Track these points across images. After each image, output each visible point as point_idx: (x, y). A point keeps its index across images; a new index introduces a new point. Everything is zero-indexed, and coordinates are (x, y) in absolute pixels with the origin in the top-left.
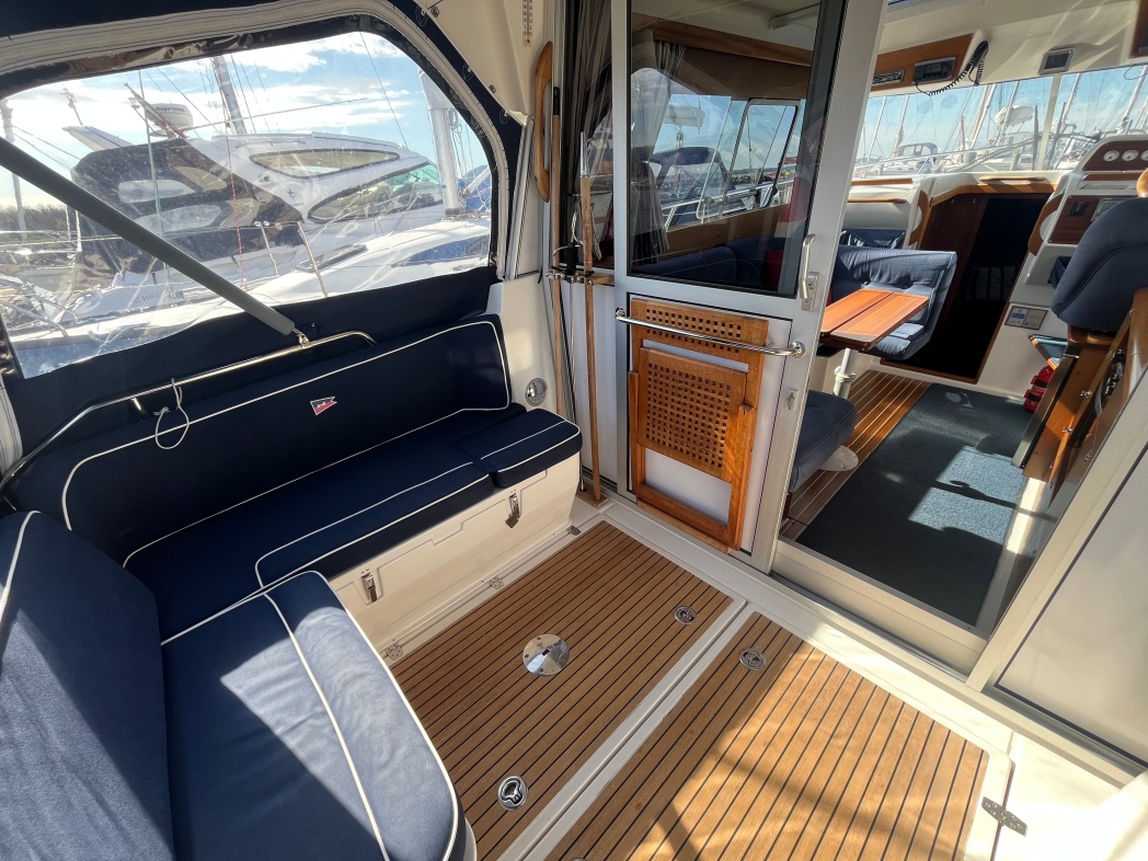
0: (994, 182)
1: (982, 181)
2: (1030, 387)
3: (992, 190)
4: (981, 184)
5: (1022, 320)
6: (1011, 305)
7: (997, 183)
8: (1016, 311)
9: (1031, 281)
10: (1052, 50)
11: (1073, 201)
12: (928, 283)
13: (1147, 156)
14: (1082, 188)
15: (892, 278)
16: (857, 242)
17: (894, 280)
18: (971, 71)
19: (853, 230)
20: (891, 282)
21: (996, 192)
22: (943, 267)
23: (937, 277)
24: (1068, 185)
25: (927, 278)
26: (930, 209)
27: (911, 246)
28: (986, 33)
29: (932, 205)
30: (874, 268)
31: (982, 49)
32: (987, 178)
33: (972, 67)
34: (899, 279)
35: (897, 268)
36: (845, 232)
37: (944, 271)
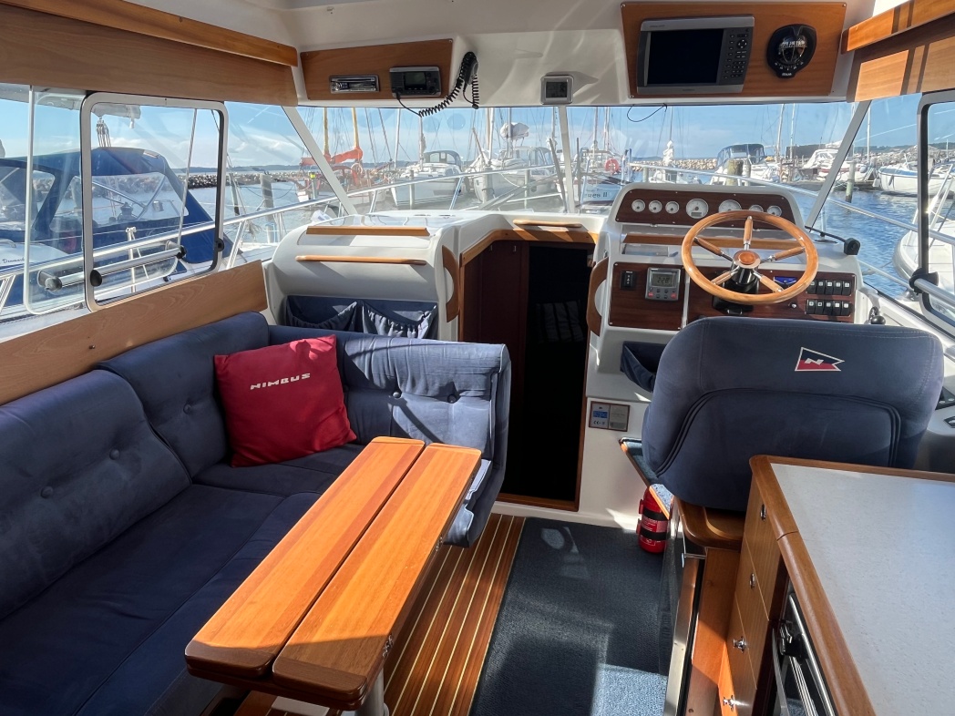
0: (530, 227)
1: (517, 224)
2: (640, 517)
3: (528, 237)
4: (517, 229)
5: (606, 420)
6: (589, 400)
7: (534, 228)
8: (596, 408)
9: (602, 369)
10: (547, 75)
11: (620, 268)
12: (481, 394)
13: (672, 208)
14: (624, 253)
15: (430, 387)
16: (374, 320)
17: (434, 389)
18: (465, 88)
19: (364, 301)
20: (430, 393)
21: (536, 239)
22: (494, 370)
23: (490, 384)
24: (609, 247)
25: (477, 386)
26: (463, 269)
27: (450, 322)
28: (469, 41)
29: (464, 264)
30: (401, 373)
31: (469, 61)
32: (521, 222)
33: (463, 84)
34: (441, 389)
35: (433, 372)
36: (355, 304)
37: (496, 375)
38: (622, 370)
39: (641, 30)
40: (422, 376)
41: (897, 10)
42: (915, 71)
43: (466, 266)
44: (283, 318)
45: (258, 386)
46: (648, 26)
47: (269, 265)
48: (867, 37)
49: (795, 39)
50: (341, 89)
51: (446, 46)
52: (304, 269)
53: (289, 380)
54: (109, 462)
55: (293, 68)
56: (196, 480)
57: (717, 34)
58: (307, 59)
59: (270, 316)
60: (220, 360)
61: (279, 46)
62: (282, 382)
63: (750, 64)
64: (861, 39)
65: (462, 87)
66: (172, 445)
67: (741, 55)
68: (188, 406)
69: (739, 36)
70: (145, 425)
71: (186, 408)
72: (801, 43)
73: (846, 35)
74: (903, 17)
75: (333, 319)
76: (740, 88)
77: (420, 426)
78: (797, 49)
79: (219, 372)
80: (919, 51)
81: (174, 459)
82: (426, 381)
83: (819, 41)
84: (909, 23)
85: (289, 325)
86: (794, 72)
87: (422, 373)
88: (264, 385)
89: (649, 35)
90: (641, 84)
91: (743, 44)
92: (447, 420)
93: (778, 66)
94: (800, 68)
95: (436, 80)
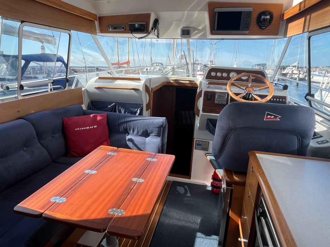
0: (176, 81)
1: (172, 80)
2: (212, 181)
3: (176, 84)
4: (172, 81)
5: (201, 147)
6: (195, 140)
7: (177, 81)
8: (197, 142)
9: (200, 128)
10: (183, 27)
11: (206, 93)
12: (156, 134)
13: (225, 75)
14: (208, 88)
15: (139, 132)
16: (121, 109)
17: (140, 133)
18: (154, 31)
19: (117, 103)
20: (139, 134)
21: (178, 85)
22: (161, 126)
23: (160, 131)
24: (203, 86)
25: (156, 131)
26: (152, 93)
27: (147, 111)
28: (156, 14)
29: (153, 91)
30: (129, 127)
31: (156, 22)
32: (173, 79)
33: (154, 29)
34: (143, 132)
35: (140, 126)
36: (114, 104)
37: (162, 128)
38: (206, 129)
39: (215, 11)
40: (136, 128)
41: (300, 4)
42: (307, 24)
43: (153, 92)
44: (89, 108)
45: (78, 129)
46: (217, 10)
47: (85, 89)
48: (290, 14)
49: (266, 16)
50: (112, 29)
51: (148, 16)
52: (96, 91)
53: (89, 128)
54: (22, 152)
55: (96, 21)
56: (54, 161)
57: (240, 13)
58: (101, 19)
59: (84, 107)
60: (65, 119)
61: (91, 13)
62: (87, 128)
63: (251, 24)
64: (288, 15)
65: (154, 30)
66: (46, 148)
67: (248, 20)
68: (53, 135)
69: (247, 14)
70: (36, 140)
71: (52, 135)
72: (268, 17)
73: (283, 14)
74: (303, 5)
75: (107, 109)
76: (247, 32)
77: (136, 145)
78: (267, 19)
79: (64, 124)
80: (308, 17)
81: (46, 153)
82: (138, 130)
83: (274, 17)
84: (304, 7)
85: (91, 110)
86: (266, 27)
87: (136, 127)
88: (80, 129)
89: (217, 13)
90: (214, 30)
91: (249, 17)
92: (145, 144)
93: (261, 25)
94: (268, 25)
95: (144, 27)
